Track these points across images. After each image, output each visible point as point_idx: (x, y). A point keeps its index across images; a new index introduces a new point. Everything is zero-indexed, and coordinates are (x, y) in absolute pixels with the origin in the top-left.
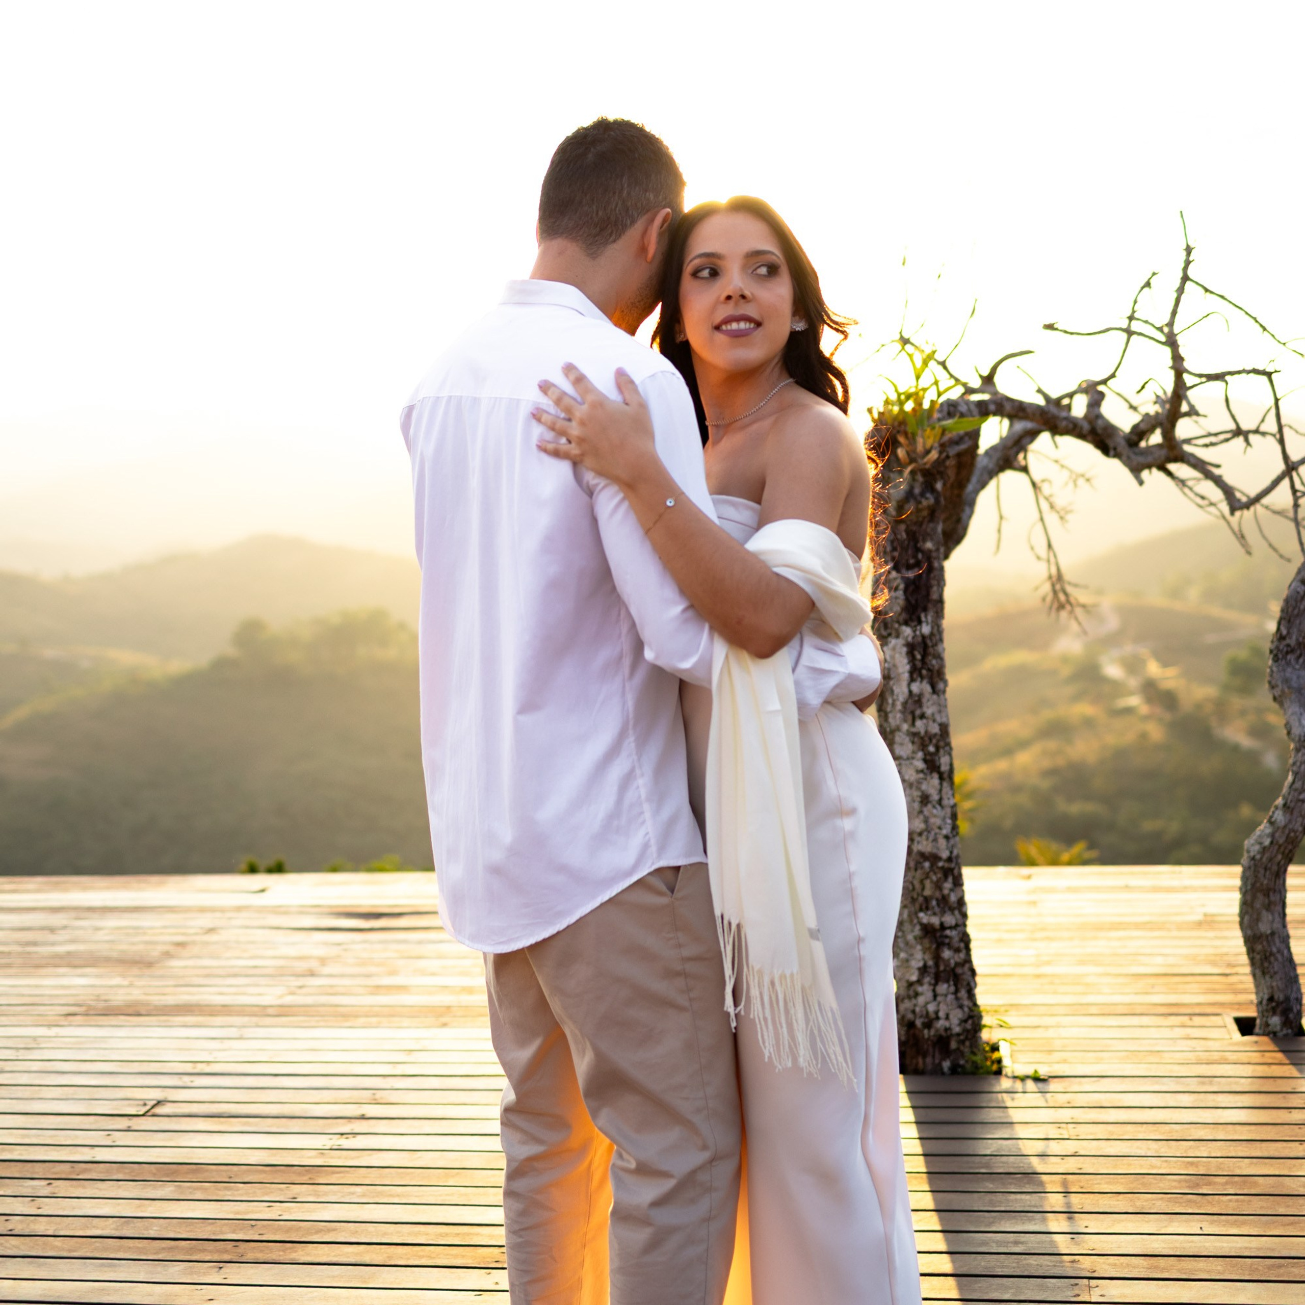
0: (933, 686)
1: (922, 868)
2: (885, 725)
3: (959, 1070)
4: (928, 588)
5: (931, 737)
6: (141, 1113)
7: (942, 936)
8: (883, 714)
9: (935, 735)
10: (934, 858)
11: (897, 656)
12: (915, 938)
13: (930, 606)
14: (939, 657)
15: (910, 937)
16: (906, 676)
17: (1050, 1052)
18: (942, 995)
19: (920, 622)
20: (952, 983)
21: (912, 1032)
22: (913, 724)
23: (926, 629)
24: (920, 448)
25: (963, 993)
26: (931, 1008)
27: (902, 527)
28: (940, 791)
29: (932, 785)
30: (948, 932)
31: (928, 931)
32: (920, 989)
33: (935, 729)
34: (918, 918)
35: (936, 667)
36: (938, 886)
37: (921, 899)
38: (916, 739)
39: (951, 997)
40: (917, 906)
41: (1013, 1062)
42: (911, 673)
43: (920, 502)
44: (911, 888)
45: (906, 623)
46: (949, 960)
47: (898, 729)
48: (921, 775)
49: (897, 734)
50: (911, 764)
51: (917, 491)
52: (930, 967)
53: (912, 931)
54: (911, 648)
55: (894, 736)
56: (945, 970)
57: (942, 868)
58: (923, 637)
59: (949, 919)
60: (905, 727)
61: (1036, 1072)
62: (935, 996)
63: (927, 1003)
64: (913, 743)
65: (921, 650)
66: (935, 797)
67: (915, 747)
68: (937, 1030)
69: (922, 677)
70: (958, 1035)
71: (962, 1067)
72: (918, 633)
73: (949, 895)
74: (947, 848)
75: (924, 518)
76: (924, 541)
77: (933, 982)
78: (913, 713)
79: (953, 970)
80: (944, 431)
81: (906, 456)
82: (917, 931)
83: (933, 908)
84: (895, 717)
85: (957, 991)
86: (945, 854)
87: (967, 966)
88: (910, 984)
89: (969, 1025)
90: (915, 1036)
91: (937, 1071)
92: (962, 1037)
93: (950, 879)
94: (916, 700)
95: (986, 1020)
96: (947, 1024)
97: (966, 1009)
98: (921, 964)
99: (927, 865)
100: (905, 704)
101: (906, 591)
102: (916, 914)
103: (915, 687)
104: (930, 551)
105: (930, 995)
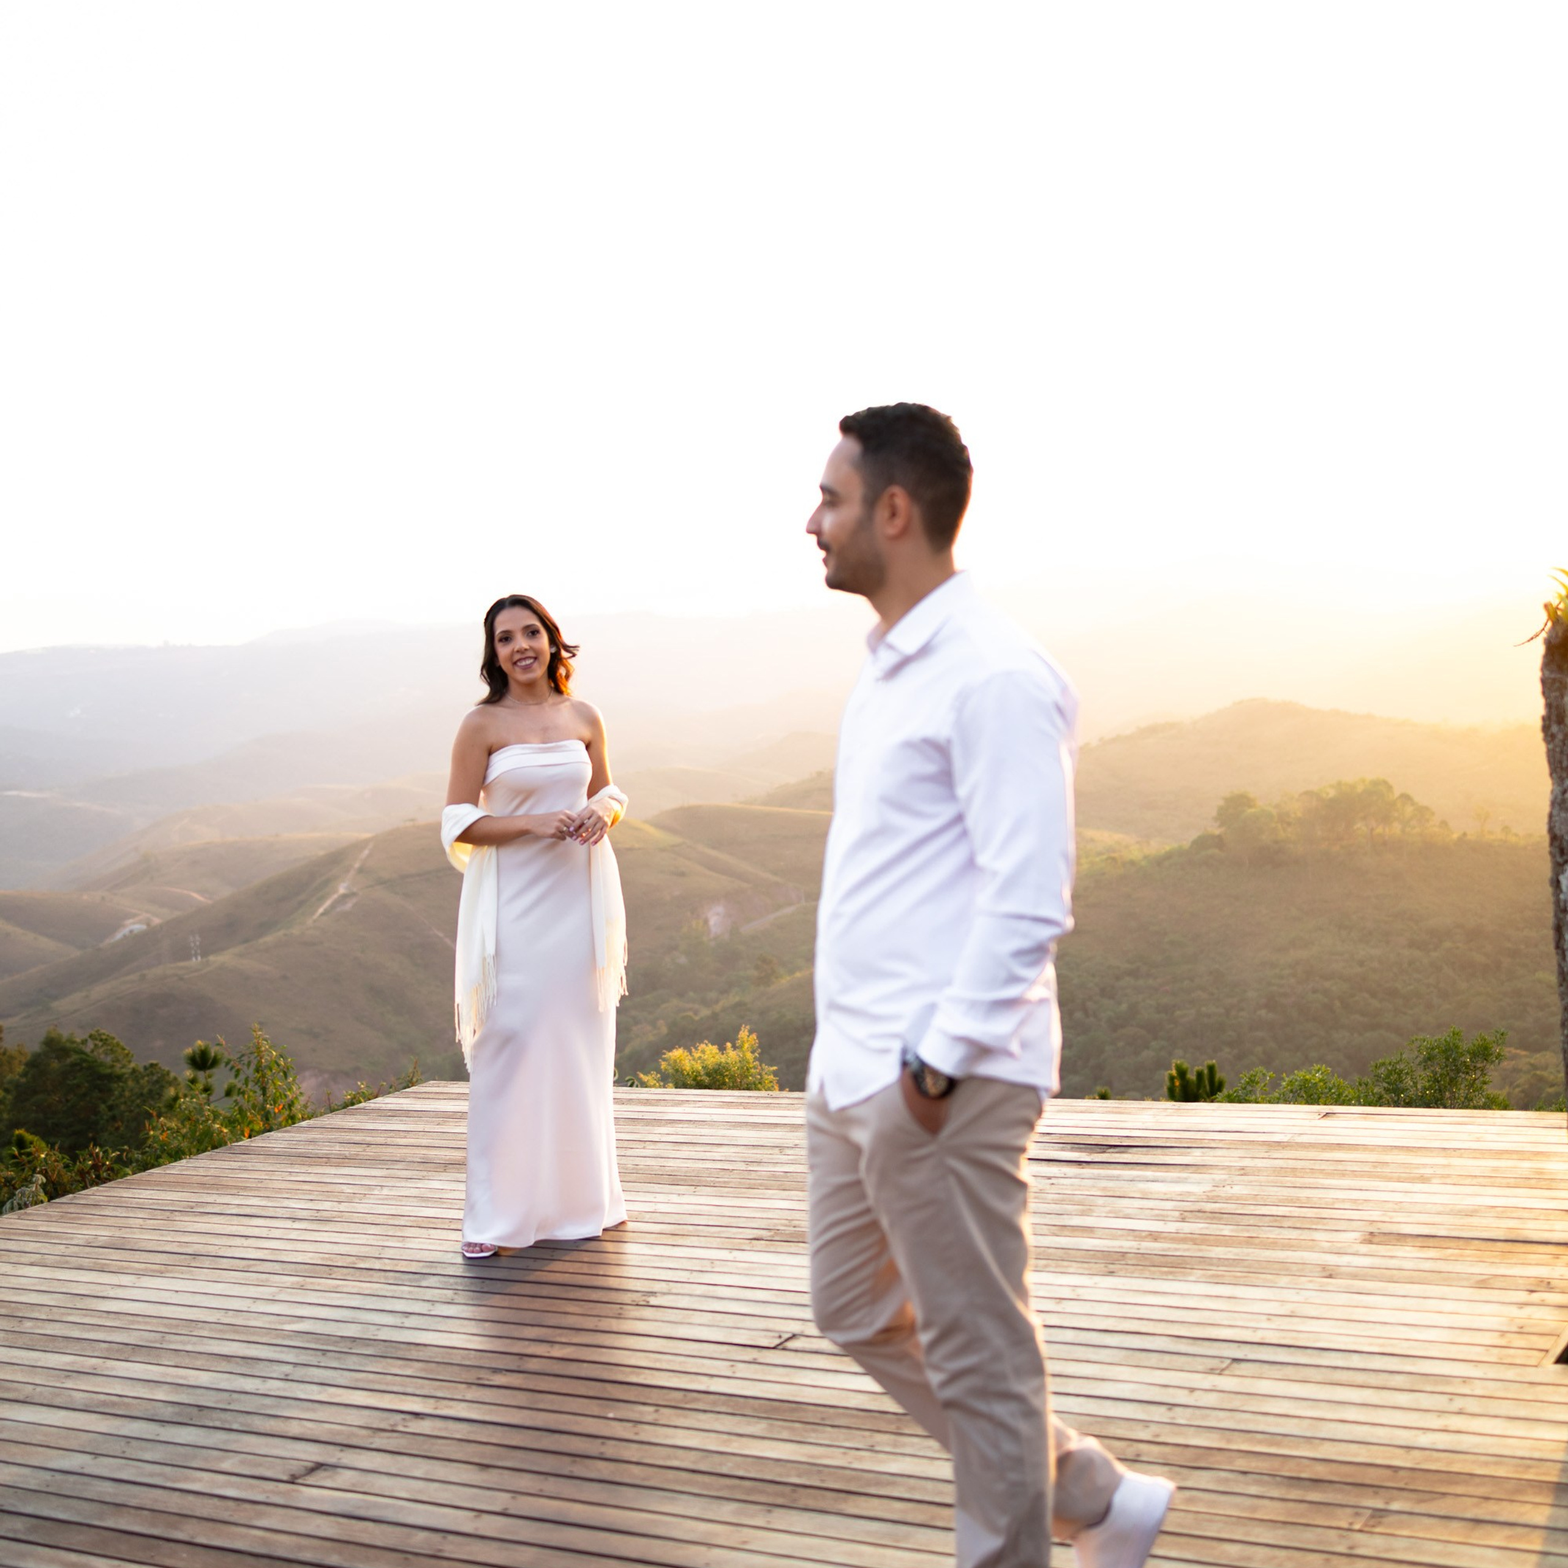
6: (772, 1345)
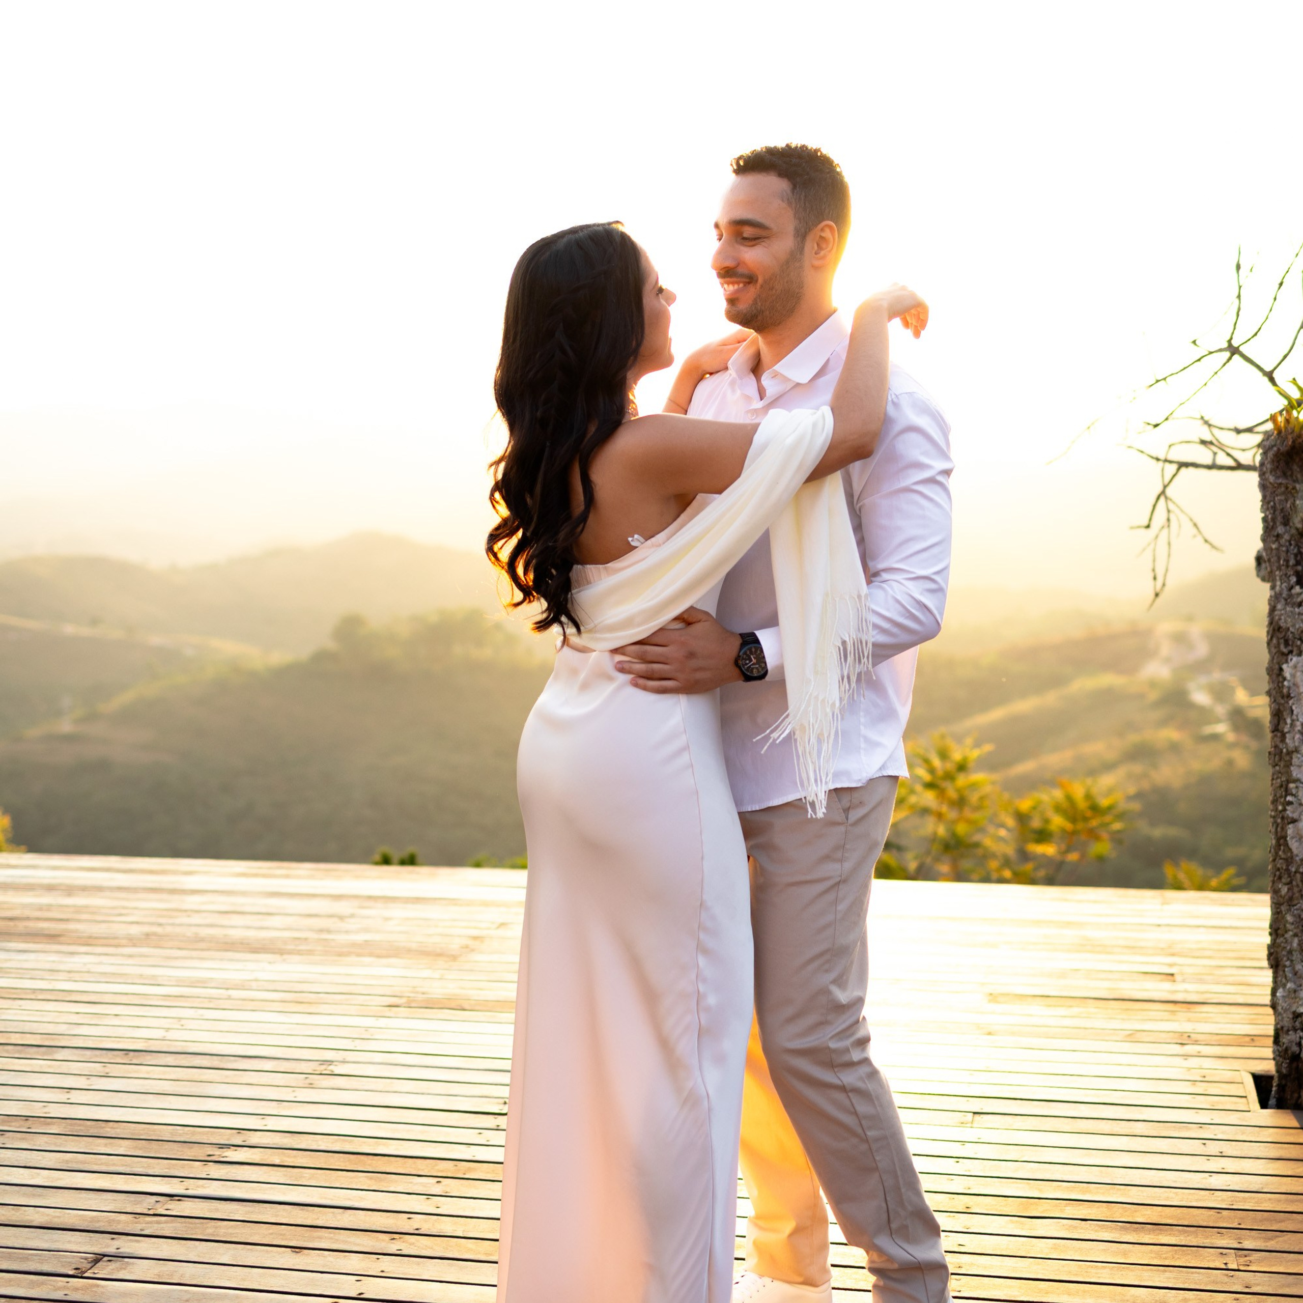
2: (1281, 745)
8: (1279, 735)
11: (1298, 675)
21: (1294, 1065)
47: (1297, 750)
49: (1295, 755)
55: (1291, 758)
84: (1293, 739)
88: (1296, 1016)
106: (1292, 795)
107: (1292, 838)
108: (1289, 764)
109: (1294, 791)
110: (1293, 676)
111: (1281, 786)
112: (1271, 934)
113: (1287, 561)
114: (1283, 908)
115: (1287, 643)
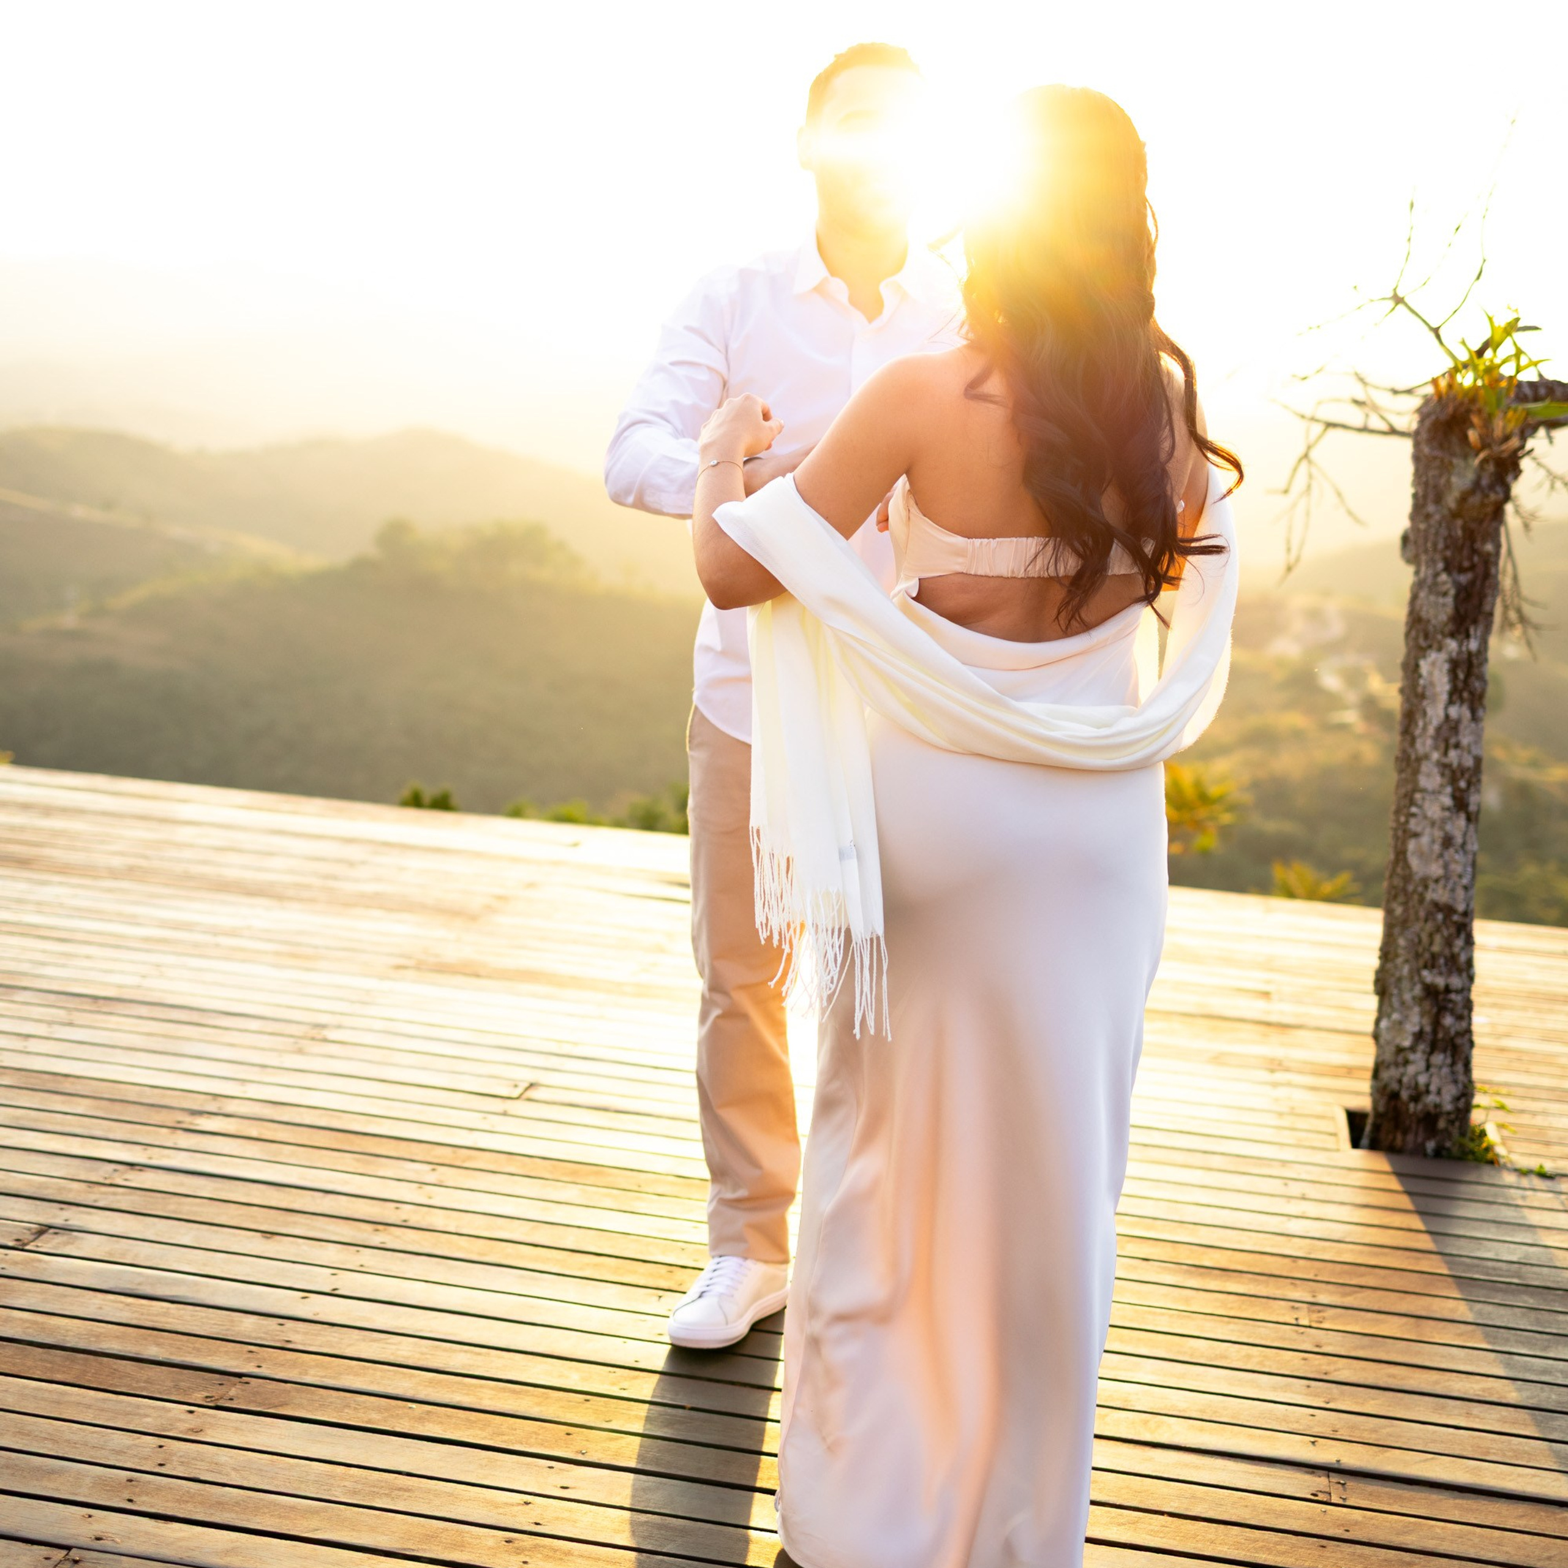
0: (1473, 711)
1: (1435, 920)
2: (1410, 750)
3: (1444, 1153)
4: (1482, 597)
5: (1463, 770)
6: (514, 1095)
7: (1445, 1000)
8: (1408, 738)
9: (1468, 769)
10: (1448, 910)
11: (1436, 673)
12: (1414, 998)
13: (1481, 618)
14: (1481, 678)
15: (1407, 997)
16: (1444, 697)
17: (1548, 1144)
18: (1436, 1066)
19: (1468, 636)
20: (1449, 1053)
21: (1393, 1103)
22: (1446, 754)
23: (1473, 645)
24: (1498, 432)
25: (1460, 1067)
26: (1422, 1079)
27: (1459, 522)
28: (1465, 834)
29: (1458, 826)
30: (1453, 996)
31: (1430, 992)
32: (1412, 1057)
33: (1469, 762)
34: (1420, 975)
35: (1479, 690)
36: (1449, 943)
37: (1427, 956)
38: (1447, 772)
39: (1445, 1070)
40: (1421, 962)
41: (1510, 1152)
42: (1451, 694)
43: (1487, 496)
44: (1416, 940)
45: (1452, 635)
46: (1449, 1028)
47: (1426, 757)
48: (1447, 814)
49: (1423, 763)
50: (1438, 799)
51: (1485, 482)
52: (1427, 1034)
53: (1412, 990)
54: (1454, 665)
55: (1419, 766)
56: (1443, 1039)
57: (1455, 923)
58: (1470, 654)
59: (1456, 982)
60: (1435, 756)
61: (1541, 1167)
62: (1428, 1067)
63: (1417, 1074)
64: (1442, 775)
65: (1465, 670)
66: (1459, 840)
67: (1445, 781)
68: (1426, 1105)
69: (1462, 701)
70: (1449, 1113)
71: (1448, 1150)
72: (1464, 649)
73: (1459, 955)
74: (1465, 900)
75: (1486, 515)
76: (1484, 541)
77: (1428, 1050)
78: (1447, 741)
79: (1452, 1039)
80: (1528, 413)
81: (1479, 441)
82: (1418, 990)
83: (1440, 967)
84: (1424, 744)
85: (1453, 1064)
86: (1461, 907)
87: (1467, 1037)
88: (1400, 1050)
89: (1461, 1104)
90: (1396, 1109)
91: (1419, 1151)
92: (1453, 1116)
93: (1463, 936)
94: (1451, 726)
95: (1478, 1099)
96: (1437, 1100)
97: (1460, 1086)
98: (1417, 1029)
99: (1440, 917)
100: (1438, 730)
101: (1456, 597)
102: (1418, 971)
103: (1454, 711)
104: (1489, 554)
105: (1422, 1065)
106: (1420, 807)
107: (1413, 853)
108: (1416, 772)
109: (1419, 802)
110: (1431, 674)
111: (1406, 795)
112: (1380, 958)
113: (1435, 545)
114: (1397, 930)
115: (1426, 636)
